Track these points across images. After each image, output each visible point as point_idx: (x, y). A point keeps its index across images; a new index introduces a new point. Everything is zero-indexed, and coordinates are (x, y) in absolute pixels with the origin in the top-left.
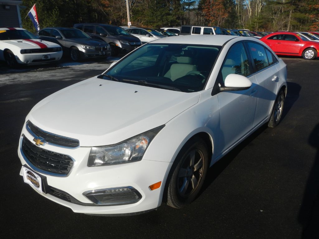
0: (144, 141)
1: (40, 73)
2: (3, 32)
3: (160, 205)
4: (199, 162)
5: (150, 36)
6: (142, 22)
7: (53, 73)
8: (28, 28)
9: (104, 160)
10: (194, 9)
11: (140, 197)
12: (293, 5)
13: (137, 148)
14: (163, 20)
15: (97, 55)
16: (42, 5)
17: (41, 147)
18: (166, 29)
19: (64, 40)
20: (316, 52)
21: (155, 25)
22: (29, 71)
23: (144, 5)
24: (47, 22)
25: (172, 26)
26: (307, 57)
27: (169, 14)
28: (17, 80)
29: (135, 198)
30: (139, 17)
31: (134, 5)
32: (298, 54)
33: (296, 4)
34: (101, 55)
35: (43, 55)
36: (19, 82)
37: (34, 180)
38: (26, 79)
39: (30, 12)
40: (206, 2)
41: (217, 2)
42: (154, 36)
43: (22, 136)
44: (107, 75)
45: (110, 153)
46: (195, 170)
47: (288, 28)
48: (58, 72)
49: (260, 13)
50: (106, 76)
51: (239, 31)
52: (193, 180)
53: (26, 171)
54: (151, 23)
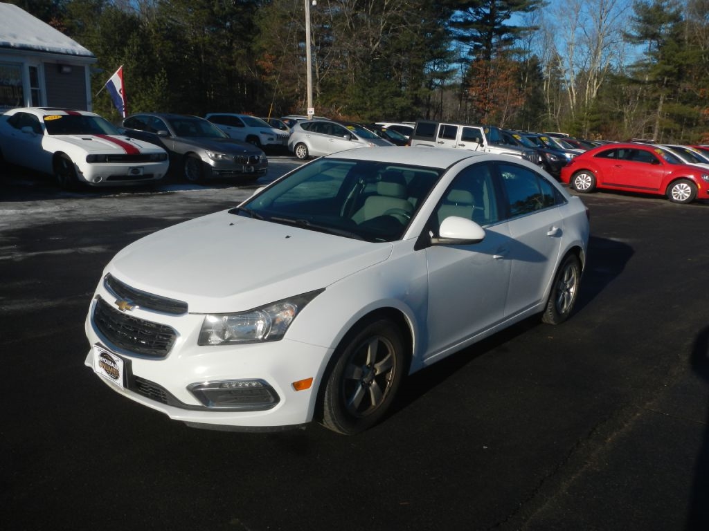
0: (288, 312)
1: (122, 201)
2: (56, 118)
3: (310, 420)
4: (385, 360)
5: (351, 138)
6: (341, 108)
7: (147, 203)
8: (101, 110)
9: (223, 337)
10: (452, 87)
11: (277, 399)
12: (667, 86)
13: (277, 322)
14: (385, 105)
15: (237, 172)
16: (134, 65)
17: (127, 312)
18: (387, 125)
19: (174, 140)
20: (696, 189)
21: (367, 115)
22: (100, 197)
23: (346, 73)
24: (140, 99)
25: (400, 121)
26: (676, 197)
27: (398, 94)
28: (76, 213)
29: (268, 400)
30: (335, 96)
31: (325, 72)
32: (657, 190)
33: (671, 85)
34: (245, 173)
35: (130, 168)
36: (79, 217)
37: (111, 367)
38: (94, 212)
39: (111, 81)
40: (479, 73)
41: (503, 73)
42: (360, 140)
43: (96, 298)
44: (246, 210)
45: (234, 327)
46: (378, 373)
47: (656, 134)
48: (156, 203)
49: (595, 99)
50: (244, 211)
51: (539, 137)
52: (373, 390)
53: (99, 353)
54: (360, 112)
